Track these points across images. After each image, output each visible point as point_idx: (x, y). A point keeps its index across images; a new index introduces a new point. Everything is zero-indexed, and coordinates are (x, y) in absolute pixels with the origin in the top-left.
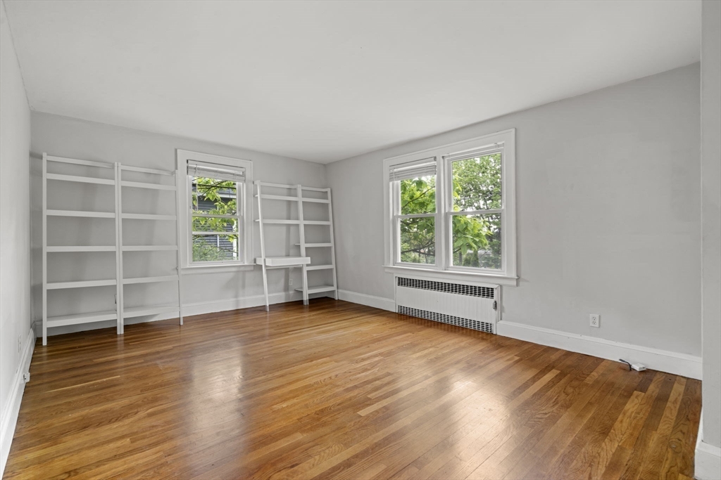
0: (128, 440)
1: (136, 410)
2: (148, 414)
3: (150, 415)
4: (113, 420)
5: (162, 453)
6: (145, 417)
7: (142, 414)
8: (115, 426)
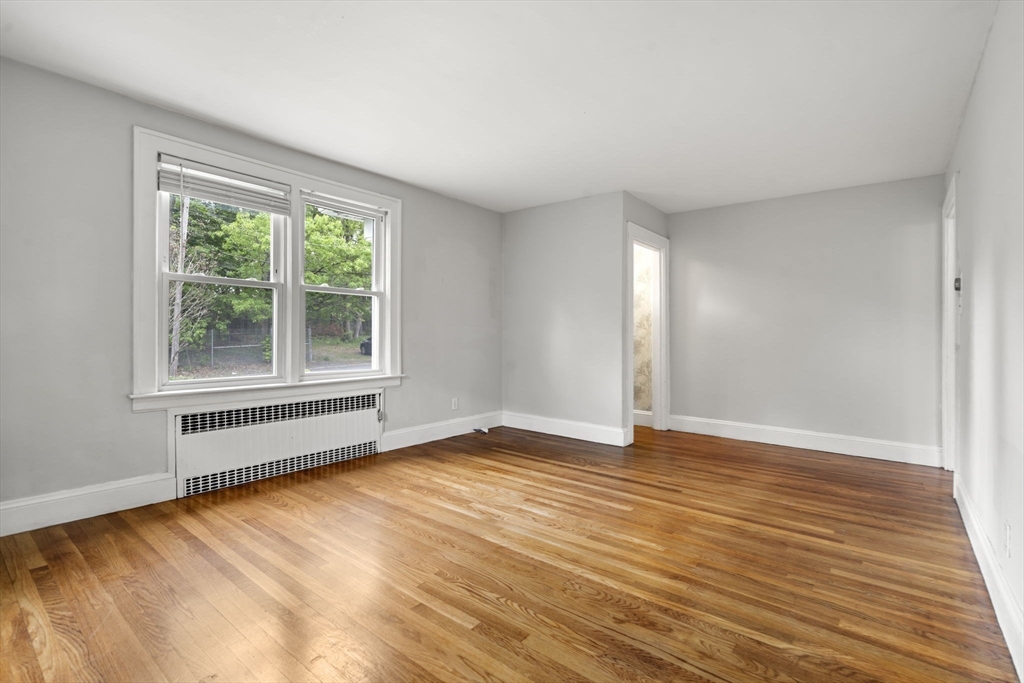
0: (840, 625)
1: (801, 663)
2: (791, 642)
3: (788, 637)
4: (847, 672)
5: (815, 590)
6: (799, 640)
7: (798, 649)
8: (849, 658)
